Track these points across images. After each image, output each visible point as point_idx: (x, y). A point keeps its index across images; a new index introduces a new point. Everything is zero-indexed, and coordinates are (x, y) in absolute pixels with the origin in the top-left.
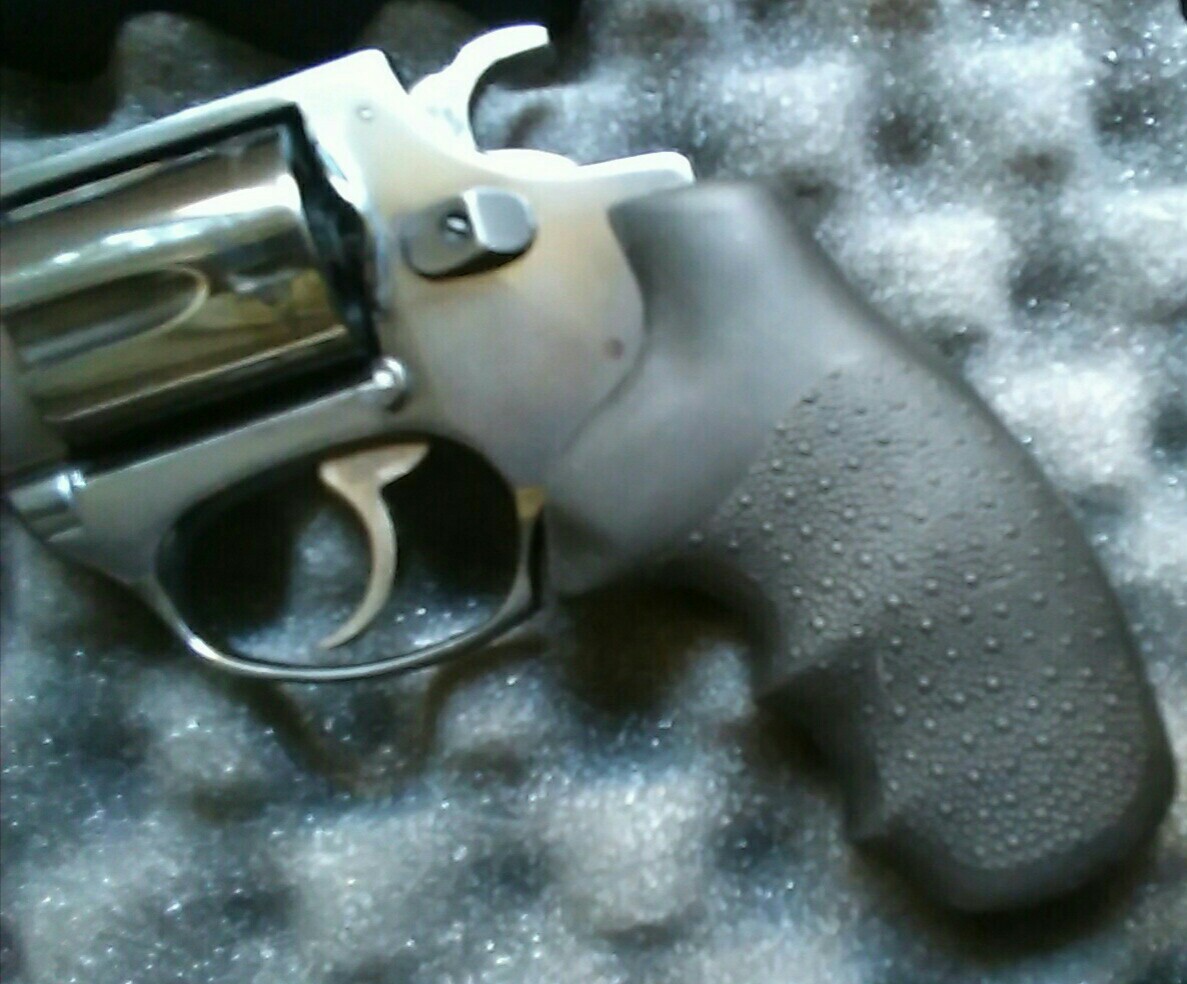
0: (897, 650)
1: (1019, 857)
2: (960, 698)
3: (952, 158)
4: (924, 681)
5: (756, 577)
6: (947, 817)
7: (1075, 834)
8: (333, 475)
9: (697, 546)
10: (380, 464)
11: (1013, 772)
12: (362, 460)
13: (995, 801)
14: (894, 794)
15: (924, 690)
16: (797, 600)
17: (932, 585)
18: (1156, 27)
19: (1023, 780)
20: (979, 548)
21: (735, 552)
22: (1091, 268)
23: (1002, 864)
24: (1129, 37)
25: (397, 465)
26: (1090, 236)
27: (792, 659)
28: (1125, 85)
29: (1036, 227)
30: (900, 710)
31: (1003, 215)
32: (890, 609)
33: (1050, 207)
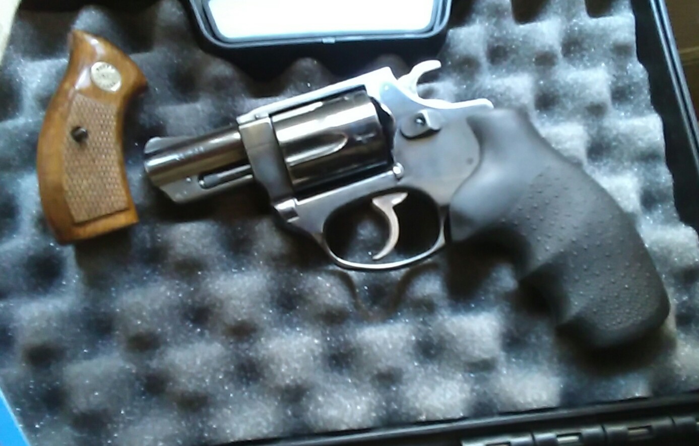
0: (576, 256)
1: (621, 326)
2: (597, 272)
3: (564, 108)
4: (585, 267)
5: (524, 234)
6: (595, 313)
7: (640, 318)
8: (376, 202)
9: (503, 223)
10: (392, 198)
11: (617, 297)
12: (386, 197)
13: (611, 307)
14: (576, 306)
15: (586, 270)
16: (538, 241)
17: (587, 234)
18: (631, 65)
19: (621, 300)
20: (602, 222)
21: (516, 225)
22: (614, 144)
23: (615, 328)
24: (622, 68)
25: (398, 199)
26: (615, 132)
27: (538, 260)
28: (620, 84)
29: (596, 129)
30: (577, 277)
31: (584, 125)
32: (573, 242)
33: (600, 123)
